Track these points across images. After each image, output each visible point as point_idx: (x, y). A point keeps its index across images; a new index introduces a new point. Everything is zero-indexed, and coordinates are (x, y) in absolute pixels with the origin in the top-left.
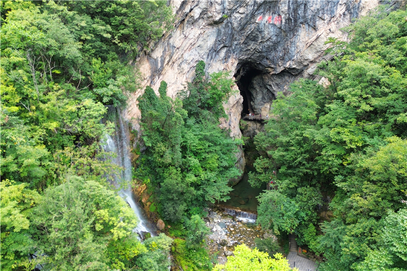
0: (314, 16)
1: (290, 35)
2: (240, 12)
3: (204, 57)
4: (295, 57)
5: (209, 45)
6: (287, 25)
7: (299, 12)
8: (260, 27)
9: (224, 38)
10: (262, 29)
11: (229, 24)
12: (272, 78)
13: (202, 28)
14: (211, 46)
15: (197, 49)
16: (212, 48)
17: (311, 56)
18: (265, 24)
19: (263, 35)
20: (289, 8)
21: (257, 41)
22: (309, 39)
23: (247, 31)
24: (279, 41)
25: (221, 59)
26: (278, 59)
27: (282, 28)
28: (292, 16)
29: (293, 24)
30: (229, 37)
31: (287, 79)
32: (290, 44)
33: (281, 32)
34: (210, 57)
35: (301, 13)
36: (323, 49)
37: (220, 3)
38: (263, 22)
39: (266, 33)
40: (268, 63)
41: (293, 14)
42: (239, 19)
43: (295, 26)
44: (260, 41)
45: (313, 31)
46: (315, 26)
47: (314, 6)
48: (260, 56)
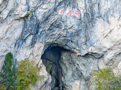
0: (107, 13)
1: (89, 25)
2: (43, 8)
3: (12, 46)
4: (96, 44)
5: (16, 37)
6: (86, 17)
7: (95, 9)
8: (63, 18)
9: (30, 29)
10: (64, 19)
11: (35, 17)
12: (79, 59)
13: (10, 24)
14: (18, 37)
15: (5, 41)
16: (19, 38)
17: (108, 45)
18: (66, 16)
19: (66, 24)
20: (86, 6)
21: (61, 28)
22: (105, 30)
23: (51, 21)
24: (81, 30)
25: (27, 45)
26: (82, 44)
27: (82, 19)
28: (89, 11)
29: (91, 17)
30: (34, 27)
31: (92, 61)
32: (90, 33)
33: (81, 23)
34: (17, 46)
35: (96, 10)
36: (116, 40)
37: (25, 4)
38: (64, 14)
39: (68, 22)
40: (73, 45)
41: (90, 10)
42: (43, 13)
43: (92, 19)
44: (64, 28)
45: (108, 24)
46: (108, 21)
47: (106, 5)
48: (65, 40)
